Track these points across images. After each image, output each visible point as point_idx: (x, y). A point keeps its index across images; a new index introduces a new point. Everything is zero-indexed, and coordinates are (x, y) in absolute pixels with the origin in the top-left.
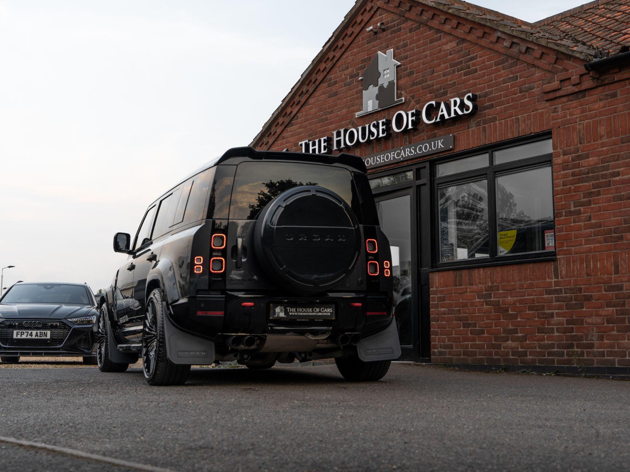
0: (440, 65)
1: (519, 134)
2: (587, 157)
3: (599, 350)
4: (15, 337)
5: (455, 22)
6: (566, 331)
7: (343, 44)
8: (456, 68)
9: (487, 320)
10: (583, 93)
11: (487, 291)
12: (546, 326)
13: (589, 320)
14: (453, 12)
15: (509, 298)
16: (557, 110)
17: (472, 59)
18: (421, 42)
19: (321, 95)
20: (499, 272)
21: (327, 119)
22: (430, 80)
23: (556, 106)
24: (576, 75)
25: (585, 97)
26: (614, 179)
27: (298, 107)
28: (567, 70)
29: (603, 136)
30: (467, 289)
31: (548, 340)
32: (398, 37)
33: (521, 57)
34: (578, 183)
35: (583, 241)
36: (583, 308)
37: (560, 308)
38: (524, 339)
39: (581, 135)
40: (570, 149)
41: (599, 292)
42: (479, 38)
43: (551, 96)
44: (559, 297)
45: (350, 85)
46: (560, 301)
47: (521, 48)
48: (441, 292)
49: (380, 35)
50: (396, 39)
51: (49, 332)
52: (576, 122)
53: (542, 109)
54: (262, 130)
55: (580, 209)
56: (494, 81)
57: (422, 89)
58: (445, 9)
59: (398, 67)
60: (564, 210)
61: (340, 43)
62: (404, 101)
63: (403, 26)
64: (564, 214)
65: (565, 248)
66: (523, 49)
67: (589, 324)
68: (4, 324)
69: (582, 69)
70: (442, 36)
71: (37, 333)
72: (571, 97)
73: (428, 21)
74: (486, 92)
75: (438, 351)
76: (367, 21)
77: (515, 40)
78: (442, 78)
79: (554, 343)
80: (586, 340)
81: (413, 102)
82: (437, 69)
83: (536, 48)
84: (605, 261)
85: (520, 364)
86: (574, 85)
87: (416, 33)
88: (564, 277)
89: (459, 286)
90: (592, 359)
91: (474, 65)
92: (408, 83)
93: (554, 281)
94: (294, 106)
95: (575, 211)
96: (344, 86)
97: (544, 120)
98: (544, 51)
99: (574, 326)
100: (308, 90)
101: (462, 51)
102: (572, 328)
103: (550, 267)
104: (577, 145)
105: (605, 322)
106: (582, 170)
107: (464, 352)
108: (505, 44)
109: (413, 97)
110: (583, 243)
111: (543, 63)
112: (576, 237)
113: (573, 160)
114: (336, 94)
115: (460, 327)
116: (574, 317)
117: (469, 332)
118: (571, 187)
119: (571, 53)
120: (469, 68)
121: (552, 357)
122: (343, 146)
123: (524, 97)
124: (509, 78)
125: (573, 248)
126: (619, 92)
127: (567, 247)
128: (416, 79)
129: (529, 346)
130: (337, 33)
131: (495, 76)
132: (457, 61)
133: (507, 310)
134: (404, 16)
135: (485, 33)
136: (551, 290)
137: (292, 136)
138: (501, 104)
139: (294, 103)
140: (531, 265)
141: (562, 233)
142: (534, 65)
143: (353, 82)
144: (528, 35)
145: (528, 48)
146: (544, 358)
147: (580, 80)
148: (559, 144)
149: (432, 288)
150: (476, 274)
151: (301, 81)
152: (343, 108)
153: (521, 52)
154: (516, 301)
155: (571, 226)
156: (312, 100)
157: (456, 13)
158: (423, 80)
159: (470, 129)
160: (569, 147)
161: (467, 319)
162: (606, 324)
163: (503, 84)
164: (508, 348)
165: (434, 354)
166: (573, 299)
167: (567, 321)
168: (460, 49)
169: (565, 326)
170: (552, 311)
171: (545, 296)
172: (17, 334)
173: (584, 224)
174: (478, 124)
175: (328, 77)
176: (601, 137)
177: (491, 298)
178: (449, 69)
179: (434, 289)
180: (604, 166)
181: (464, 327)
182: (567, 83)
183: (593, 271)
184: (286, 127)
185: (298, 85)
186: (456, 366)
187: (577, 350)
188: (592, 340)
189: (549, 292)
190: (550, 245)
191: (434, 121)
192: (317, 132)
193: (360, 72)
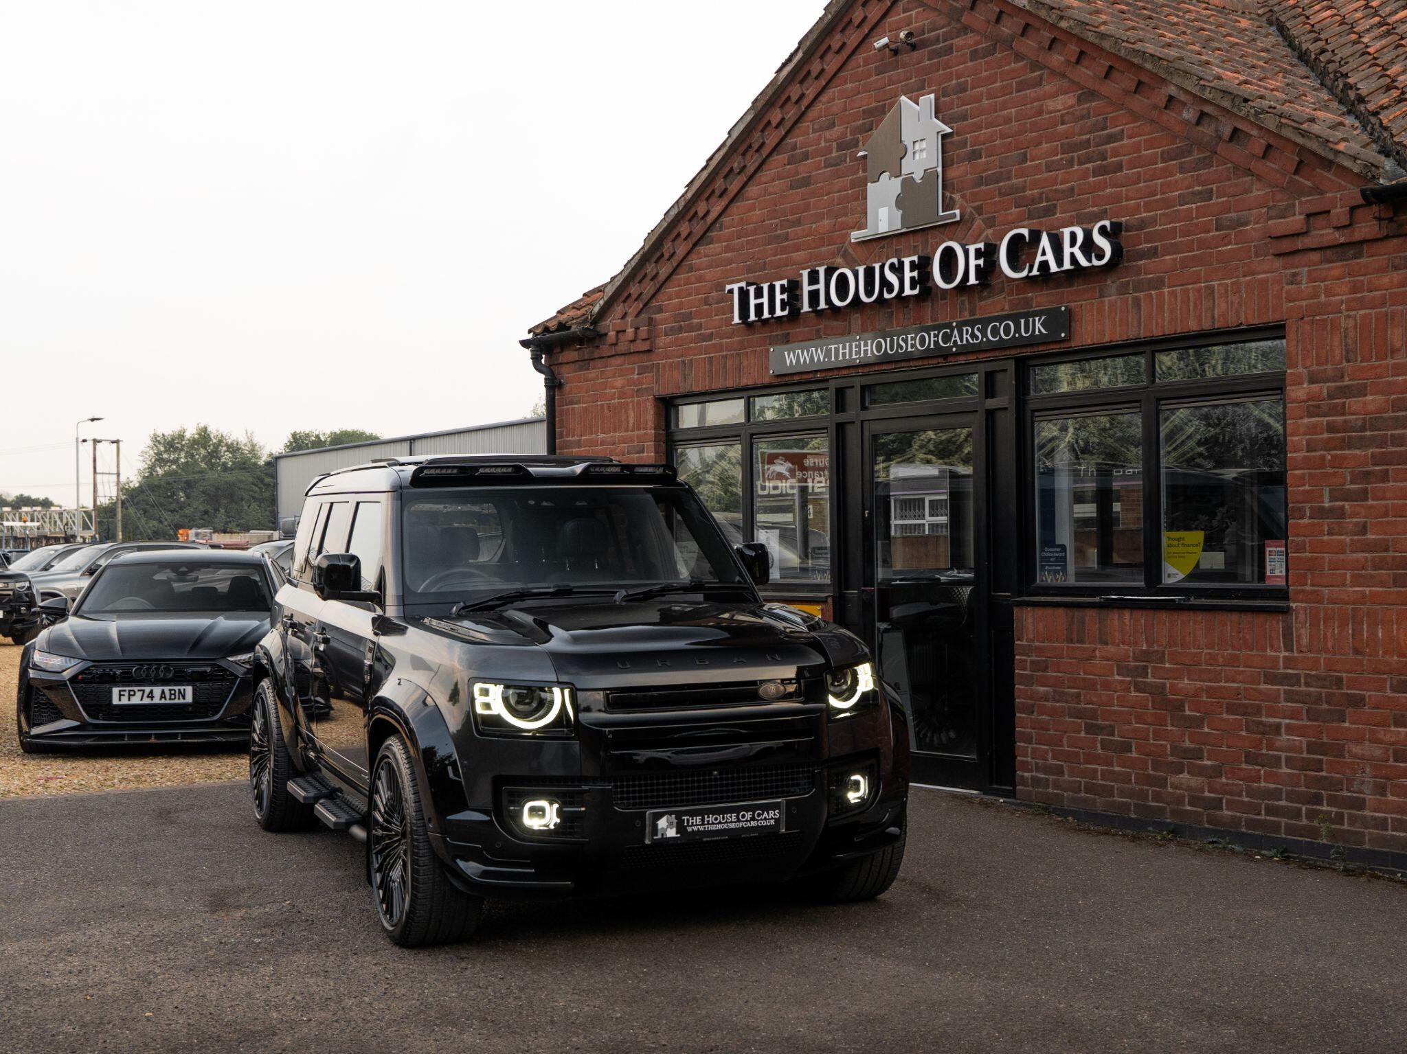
0: (1040, 144)
1: (1213, 323)
2: (1362, 391)
3: (1376, 814)
4: (115, 701)
5: (1074, 48)
6: (1306, 765)
7: (823, 70)
8: (1075, 154)
9: (1137, 723)
10: (1356, 246)
11: (1139, 661)
12: (1264, 751)
13: (1356, 749)
14: (1070, 27)
15: (1186, 681)
16: (1299, 278)
17: (1110, 139)
18: (998, 84)
19: (773, 180)
20: (1165, 624)
21: (786, 238)
22: (1017, 177)
23: (1297, 270)
24: (1342, 207)
25: (1361, 257)
27: (724, 202)
28: (1322, 193)
29: (1399, 350)
30: (1094, 650)
31: (1266, 781)
32: (947, 66)
33: (1221, 149)
34: (1341, 449)
35: (1348, 577)
36: (1344, 721)
37: (1294, 715)
38: (1217, 772)
39: (1350, 341)
40: (1325, 370)
41: (1379, 691)
42: (1126, 92)
43: (1286, 246)
44: (1293, 691)
45: (837, 165)
46: (1296, 702)
47: (1221, 128)
48: (1039, 651)
49: (904, 58)
50: (941, 72)
51: (189, 690)
52: (1340, 312)
53: (1265, 272)
54: (643, 248)
55: (1343, 507)
56: (1158, 197)
57: (1000, 193)
58: (1052, 18)
59: (945, 137)
60: (1309, 505)
61: (815, 67)
62: (958, 218)
63: (958, 42)
64: (1308, 512)
65: (1308, 588)
66: (1227, 131)
67: (1355, 756)
68: (89, 674)
69: (1353, 194)
70: (1045, 77)
71: (163, 692)
72: (1329, 253)
73: (1013, 38)
74: (1142, 220)
75: (1032, 777)
76: (875, 21)
77: (1208, 109)
78: (1045, 175)
79: (1281, 789)
80: (1348, 790)
81: (978, 223)
82: (1034, 154)
83: (1255, 132)
84: (1395, 626)
85: (1206, 826)
86: (1337, 228)
87: (986, 62)
88: (1305, 649)
89: (1078, 642)
90: (1360, 833)
91: (1115, 153)
92: (969, 177)
93: (1284, 657)
94: (713, 199)
95: (1331, 510)
96: (825, 167)
97: (1270, 297)
98: (1272, 142)
99: (1325, 758)
100: (745, 167)
101: (1089, 118)
102: (1321, 761)
103: (1276, 625)
104: (1341, 363)
105: (1391, 755)
106: (1350, 421)
107: (1086, 784)
108: (1185, 115)
109: (979, 210)
110: (1348, 582)
111: (1270, 168)
112: (1334, 567)
113: (1330, 396)
114: (806, 182)
115: (1079, 732)
116: (1325, 739)
117: (1099, 745)
118: (1324, 456)
119: (1331, 157)
120: (1105, 159)
121: (1276, 819)
122: (823, 305)
123: (1225, 240)
124: (1193, 193)
125: (1326, 590)
127: (1312, 585)
128: (987, 170)
129: (1227, 788)
130: (808, 43)
131: (1162, 185)
132: (1077, 139)
133: (1180, 707)
134: (959, 21)
135: (1140, 83)
136: (1275, 675)
137: (710, 266)
138: (1175, 249)
139: (713, 191)
140: (1235, 617)
141: (1303, 555)
142: (1249, 170)
143: (845, 160)
144: (1237, 101)
145: (1236, 131)
146: (1259, 817)
147: (1351, 218)
148: (1300, 357)
149: (1019, 640)
150: (1116, 622)
151: (728, 144)
152: (821, 217)
153: (1220, 138)
154: (1201, 689)
155: (1323, 542)
156: (752, 190)
157: (1076, 31)
158: (1001, 174)
159: (1106, 299)
160: (1322, 365)
161: (1093, 715)
162: (1391, 762)
163: (1181, 205)
164: (1181, 789)
165: (1024, 781)
166: (1324, 699)
167: (1309, 745)
168: (1085, 112)
169: (1305, 755)
170: (1277, 720)
171: (1263, 686)
172: (120, 695)
173: (1351, 540)
174: (1123, 290)
175: (789, 141)
176: (1394, 352)
177: (1146, 676)
178: (1059, 157)
179: (1024, 643)
180: (1397, 417)
181: (1087, 733)
182: (1320, 221)
183: (1368, 645)
184: (695, 245)
185: (722, 153)
186: (1071, 813)
187: (1329, 809)
188: (1361, 792)
189: (1271, 679)
190: (1277, 573)
191: (1024, 274)
192: (765, 263)
193: (861, 138)
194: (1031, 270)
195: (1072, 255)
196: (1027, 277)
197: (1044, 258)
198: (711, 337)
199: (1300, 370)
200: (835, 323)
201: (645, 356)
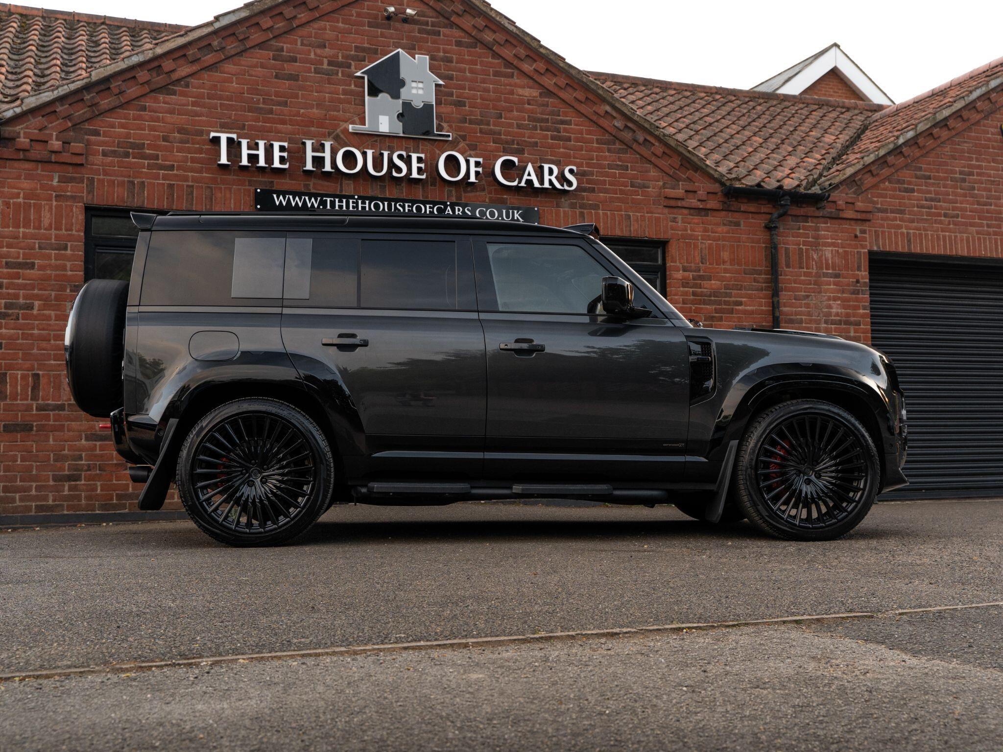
0: (512, 111)
1: (631, 234)
2: (710, 279)
5: (541, 66)
8: (538, 124)
10: (704, 211)
16: (677, 220)
17: (563, 122)
18: (478, 67)
19: (256, 66)
21: (271, 112)
22: (494, 125)
23: (676, 216)
24: (703, 191)
25: (708, 216)
26: (737, 307)
27: (195, 68)
28: (693, 182)
32: (435, 42)
33: (635, 146)
34: (700, 304)
39: (703, 254)
40: (691, 266)
42: (577, 100)
43: (672, 203)
45: (327, 74)
47: (638, 137)
49: (396, 25)
50: (430, 44)
52: (698, 240)
53: (658, 213)
57: (479, 131)
62: (452, 139)
63: (446, 30)
66: (641, 139)
69: (709, 186)
70: (515, 74)
72: (692, 211)
73: (493, 44)
74: (585, 171)
77: (630, 125)
78: (514, 130)
81: (462, 145)
82: (507, 115)
83: (657, 144)
86: (699, 200)
91: (565, 130)
92: (454, 115)
94: (182, 61)
96: (314, 73)
97: (662, 227)
98: (667, 151)
100: (224, 48)
101: (548, 106)
104: (698, 264)
106: (704, 292)
108: (616, 124)
109: (463, 137)
111: (663, 163)
113: (694, 279)
114: (294, 78)
118: (691, 307)
119: (704, 167)
120: (560, 132)
122: (328, 167)
123: (636, 193)
124: (618, 165)
126: (742, 223)
128: (470, 115)
131: (597, 155)
132: (539, 115)
134: (448, 19)
135: (587, 98)
137: (171, 112)
138: (606, 191)
139: (185, 55)
142: (651, 161)
143: (337, 74)
145: (646, 140)
147: (706, 197)
148: (677, 258)
151: (215, 25)
152: (312, 107)
153: (634, 141)
156: (229, 67)
158: (482, 120)
159: (562, 209)
160: (689, 263)
163: (608, 169)
168: (545, 103)
174: (573, 206)
176: (724, 262)
178: (526, 122)
182: (691, 195)
184: (152, 91)
191: (515, 183)
192: (244, 125)
193: (353, 63)
194: (520, 182)
195: (550, 181)
196: (517, 187)
197: (529, 178)
198: (172, 168)
199: (678, 264)
200: (326, 183)
201: (70, 168)
